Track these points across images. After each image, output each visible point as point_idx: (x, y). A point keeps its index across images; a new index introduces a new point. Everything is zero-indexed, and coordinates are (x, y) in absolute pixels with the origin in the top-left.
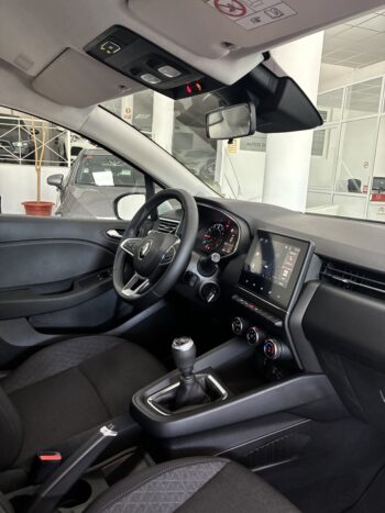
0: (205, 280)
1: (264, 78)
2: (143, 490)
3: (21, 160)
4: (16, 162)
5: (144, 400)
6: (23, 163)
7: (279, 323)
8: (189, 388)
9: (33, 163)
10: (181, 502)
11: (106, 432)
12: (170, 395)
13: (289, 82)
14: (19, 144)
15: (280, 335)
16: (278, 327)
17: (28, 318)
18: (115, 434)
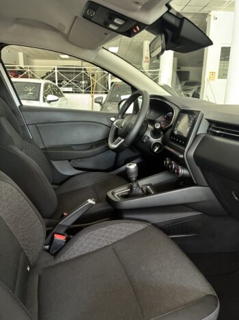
0: (154, 140)
2: (105, 229)
3: (83, 91)
4: (79, 93)
5: (113, 194)
6: (85, 93)
7: (181, 156)
8: (134, 189)
9: (89, 93)
10: (122, 237)
11: (90, 201)
12: (126, 193)
13: (185, 20)
14: (83, 82)
15: (181, 163)
16: (181, 158)
17: (70, 161)
18: (94, 203)
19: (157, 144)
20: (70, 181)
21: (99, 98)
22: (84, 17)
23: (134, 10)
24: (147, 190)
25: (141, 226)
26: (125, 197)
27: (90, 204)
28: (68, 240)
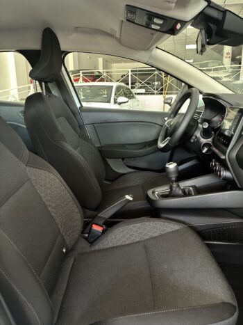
0: (203, 141)
1: (214, 13)
2: (139, 225)
3: (156, 92)
4: (153, 94)
5: (153, 192)
6: (157, 94)
7: (223, 157)
8: (174, 189)
10: (155, 235)
11: (128, 197)
12: (167, 193)
13: (228, 13)
14: (156, 83)
15: (224, 164)
16: (221, 159)
17: (123, 159)
18: (131, 199)
19: (206, 145)
20: (121, 179)
21: (169, 99)
22: (127, 20)
23: (170, 9)
24: (189, 191)
25: (176, 227)
26: (164, 196)
27: (127, 200)
28: (104, 231)
